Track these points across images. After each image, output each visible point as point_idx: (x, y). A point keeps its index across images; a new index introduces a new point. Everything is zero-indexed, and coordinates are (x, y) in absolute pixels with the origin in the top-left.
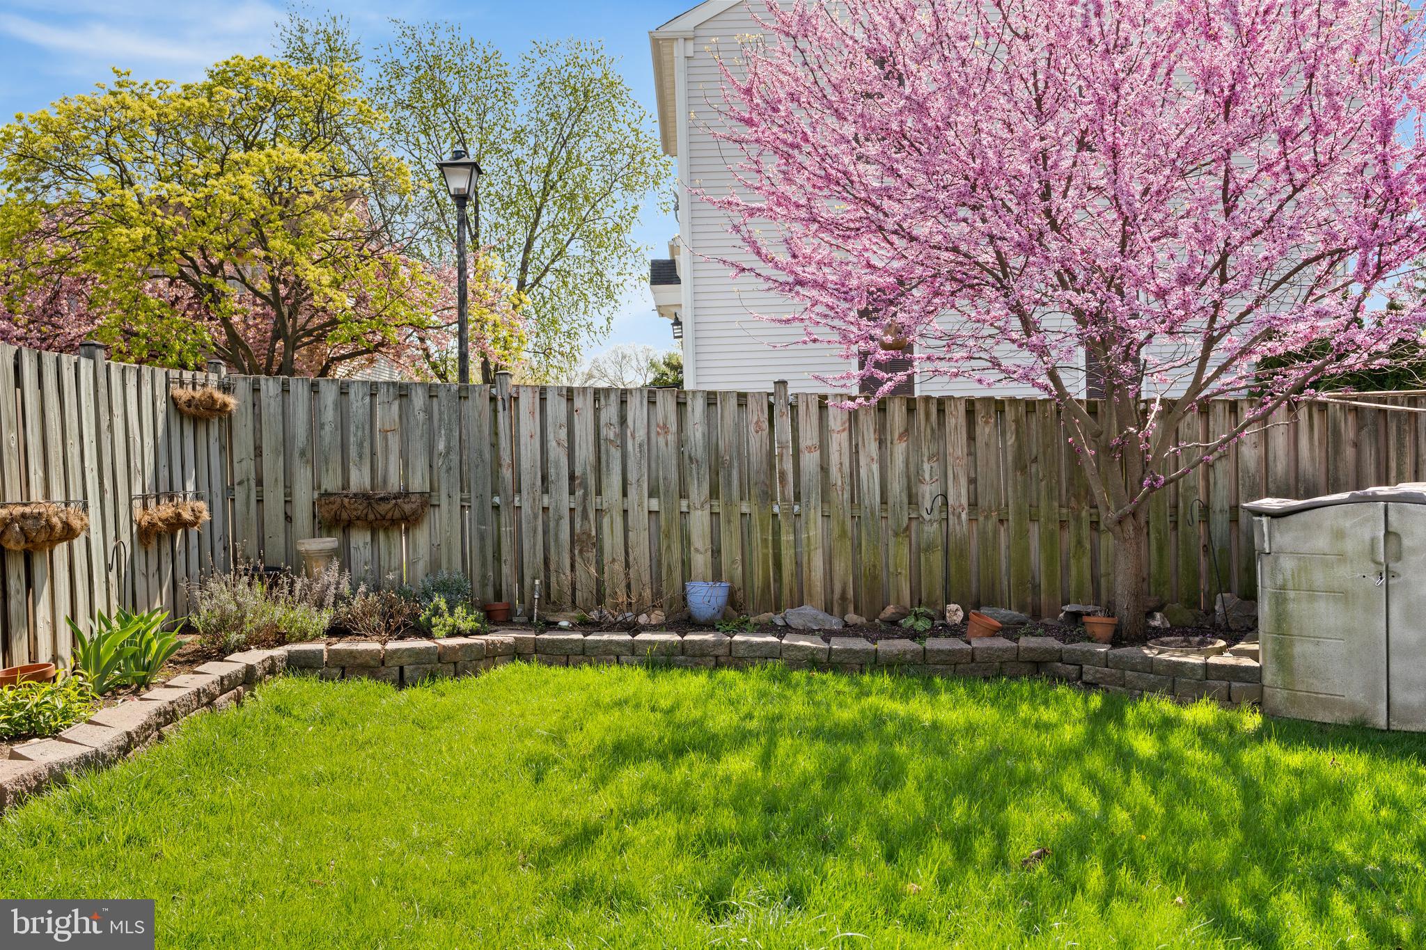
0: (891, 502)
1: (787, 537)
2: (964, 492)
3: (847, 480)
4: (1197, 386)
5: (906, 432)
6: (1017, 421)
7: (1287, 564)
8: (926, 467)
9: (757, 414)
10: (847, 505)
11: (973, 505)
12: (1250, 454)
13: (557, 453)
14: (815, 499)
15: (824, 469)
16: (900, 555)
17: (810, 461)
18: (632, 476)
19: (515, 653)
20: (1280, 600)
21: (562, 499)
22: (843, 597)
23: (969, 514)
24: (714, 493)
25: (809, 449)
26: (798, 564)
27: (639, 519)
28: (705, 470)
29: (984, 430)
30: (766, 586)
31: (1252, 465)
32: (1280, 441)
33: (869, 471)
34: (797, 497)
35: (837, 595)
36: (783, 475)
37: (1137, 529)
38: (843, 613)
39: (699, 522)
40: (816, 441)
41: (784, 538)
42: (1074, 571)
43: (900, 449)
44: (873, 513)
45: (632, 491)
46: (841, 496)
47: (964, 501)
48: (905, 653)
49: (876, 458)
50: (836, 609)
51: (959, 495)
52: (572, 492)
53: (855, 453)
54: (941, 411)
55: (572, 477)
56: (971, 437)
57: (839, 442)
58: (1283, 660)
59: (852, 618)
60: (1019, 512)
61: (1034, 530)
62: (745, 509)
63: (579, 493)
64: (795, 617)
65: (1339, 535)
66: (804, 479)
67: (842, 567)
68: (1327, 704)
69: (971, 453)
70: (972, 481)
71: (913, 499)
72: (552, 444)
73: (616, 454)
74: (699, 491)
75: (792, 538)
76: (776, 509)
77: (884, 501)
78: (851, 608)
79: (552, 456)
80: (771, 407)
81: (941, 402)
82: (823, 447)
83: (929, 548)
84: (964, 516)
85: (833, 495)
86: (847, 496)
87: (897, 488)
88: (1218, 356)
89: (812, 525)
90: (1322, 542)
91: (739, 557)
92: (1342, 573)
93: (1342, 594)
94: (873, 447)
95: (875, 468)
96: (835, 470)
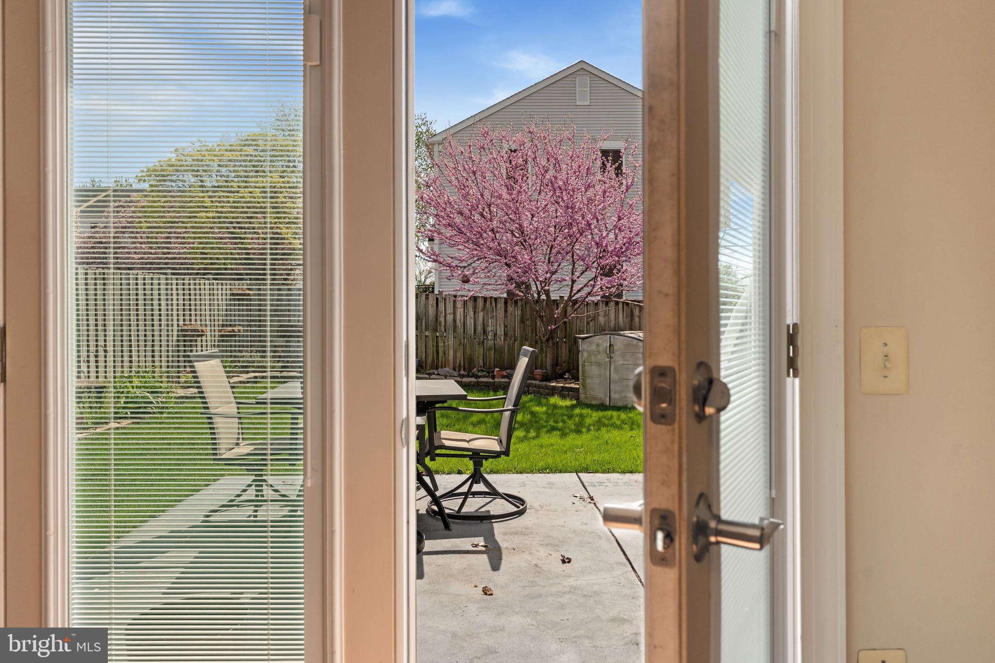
0: (477, 332)
1: (441, 344)
2: (503, 330)
3: (463, 325)
4: (570, 297)
5: (484, 308)
6: (522, 306)
7: (585, 354)
8: (490, 321)
9: (432, 301)
10: (462, 334)
11: (506, 334)
14: (451, 332)
15: (455, 321)
16: (479, 351)
17: (450, 318)
20: (584, 366)
22: (460, 365)
23: (504, 338)
25: (450, 314)
26: (445, 354)
29: (510, 309)
30: (433, 361)
33: (470, 322)
34: (445, 331)
35: (458, 364)
36: (440, 322)
37: (553, 344)
38: (460, 370)
40: (452, 311)
41: (440, 344)
42: (540, 358)
43: (481, 315)
44: (471, 337)
46: (460, 330)
47: (503, 333)
48: (471, 382)
49: (473, 317)
50: (457, 369)
51: (501, 331)
53: (465, 317)
54: (496, 302)
56: (506, 311)
57: (460, 311)
58: (583, 385)
59: (462, 372)
60: (522, 337)
62: (427, 334)
64: (441, 371)
65: (597, 345)
66: (448, 324)
67: (459, 355)
68: (594, 398)
69: (505, 317)
70: (506, 326)
71: (485, 332)
75: (442, 344)
76: (438, 334)
77: (475, 332)
78: (462, 369)
80: (437, 299)
81: (496, 299)
82: (454, 313)
83: (490, 349)
84: (502, 338)
85: (457, 330)
86: (462, 330)
87: (479, 328)
88: (576, 287)
89: (450, 340)
90: (594, 348)
91: (424, 351)
92: (599, 357)
93: (599, 364)
94: (472, 314)
95: (472, 321)
96: (458, 321)
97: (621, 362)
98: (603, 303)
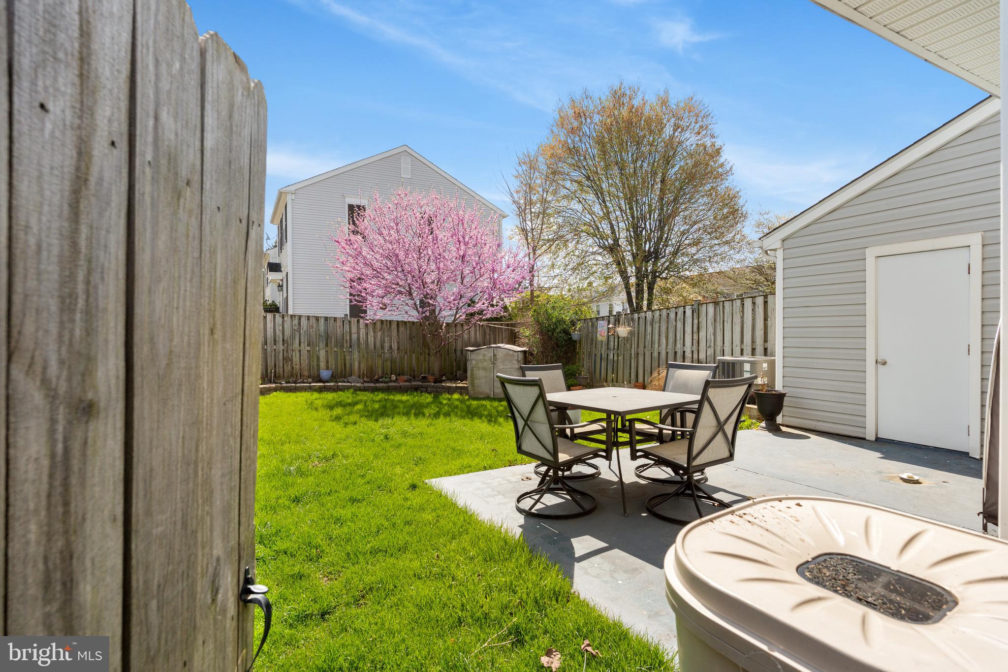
0: (377, 348)
3: (365, 342)
4: (455, 320)
5: (381, 329)
6: (410, 327)
7: (474, 362)
8: (386, 338)
9: (339, 323)
10: (365, 349)
11: (398, 349)
12: (466, 336)
13: (279, 333)
14: (356, 347)
15: (358, 339)
16: (379, 362)
17: (354, 337)
18: (302, 340)
19: (275, 390)
20: (472, 370)
21: (281, 347)
22: (363, 374)
24: (327, 345)
25: (354, 333)
26: (351, 365)
27: (304, 353)
28: (324, 339)
29: (402, 329)
30: (342, 371)
31: (466, 339)
32: (472, 334)
33: (371, 339)
34: (351, 346)
36: (346, 340)
37: (439, 355)
38: (363, 378)
39: (322, 354)
40: (356, 331)
41: (347, 358)
42: (424, 365)
43: (379, 334)
44: (372, 351)
45: (302, 345)
46: (363, 346)
47: (396, 348)
48: (382, 387)
49: (373, 336)
51: (395, 346)
52: (283, 345)
53: (367, 334)
54: (390, 324)
55: (283, 340)
56: (398, 331)
57: (363, 331)
58: (473, 384)
59: (366, 379)
60: (410, 351)
61: (414, 355)
62: (336, 350)
63: (286, 345)
64: (350, 379)
65: (484, 355)
66: (353, 341)
67: (362, 366)
68: (481, 394)
69: (398, 335)
70: (398, 342)
71: (383, 347)
72: (277, 330)
73: (297, 334)
74: (322, 345)
75: (349, 358)
76: (345, 350)
77: (375, 348)
78: (366, 375)
79: (277, 334)
80: (343, 321)
81: (390, 321)
82: (358, 332)
83: (387, 360)
84: (396, 352)
85: (361, 346)
86: (365, 346)
87: (378, 344)
89: (355, 354)
90: (481, 357)
91: (334, 363)
92: (485, 364)
93: (485, 369)
94: (372, 333)
95: (372, 339)
96: (361, 339)
97: (502, 367)
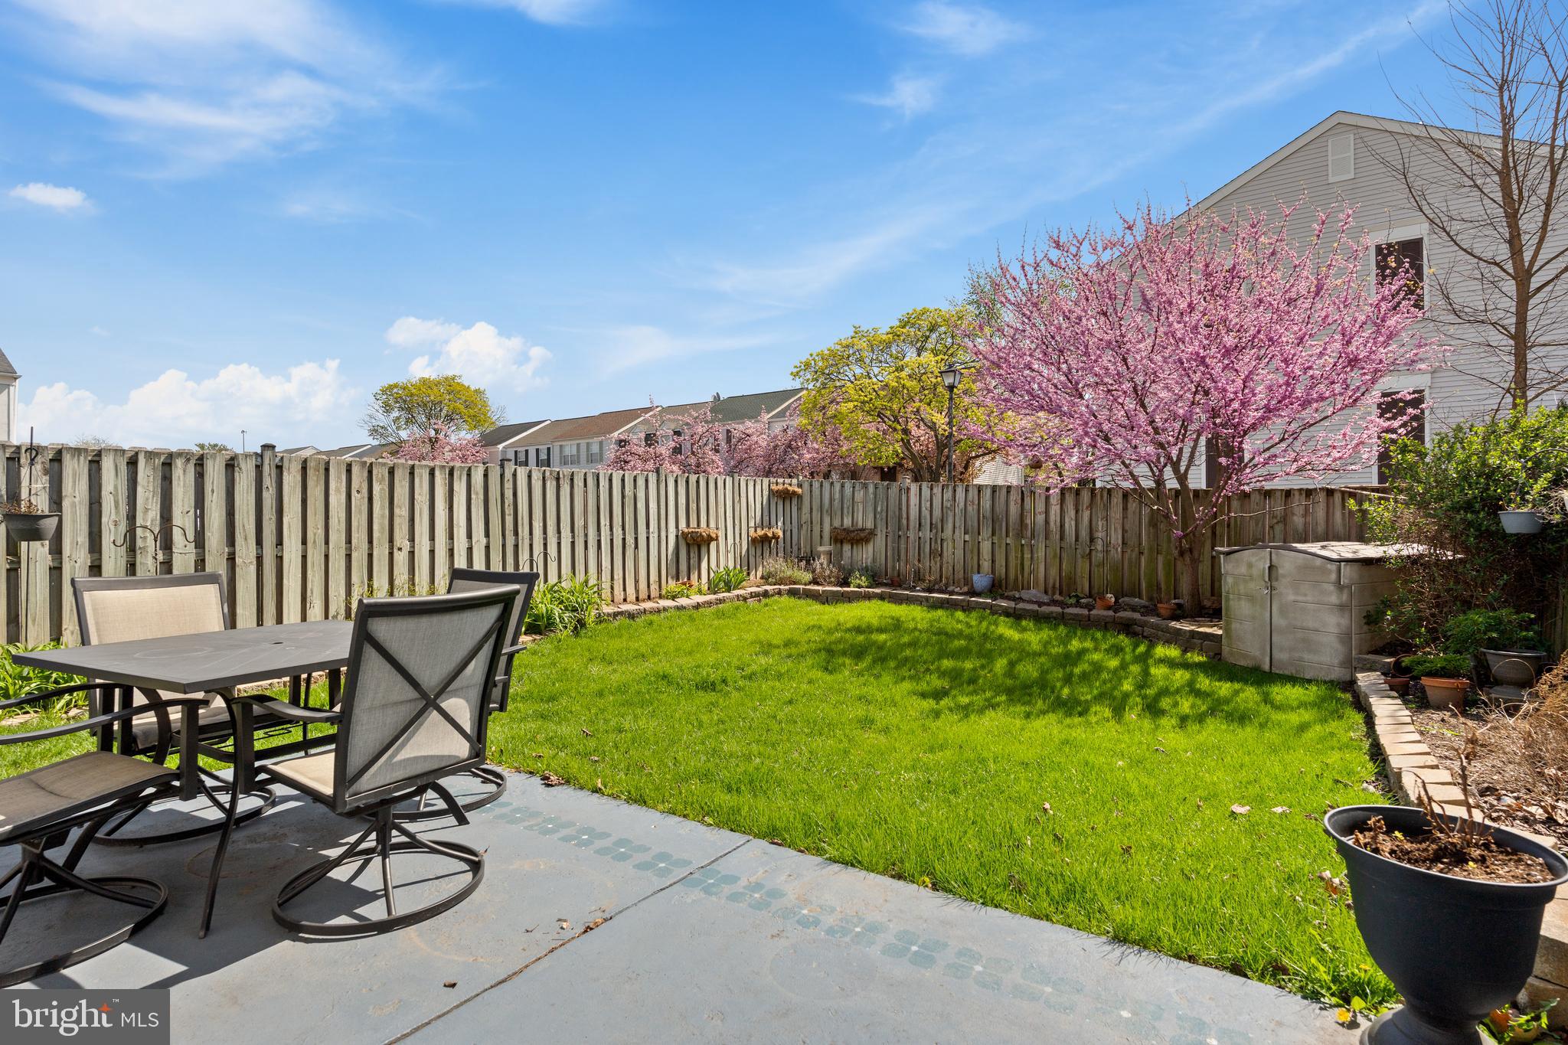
0: (1080, 540)
1: (1027, 556)
2: (1120, 537)
3: (1059, 529)
5: (1091, 506)
8: (1100, 523)
9: (1015, 496)
10: (1058, 541)
13: (926, 513)
14: (1042, 537)
15: (1047, 522)
16: (1083, 567)
17: (1040, 519)
18: (957, 525)
21: (927, 534)
22: (1054, 587)
23: (1122, 548)
24: (993, 534)
25: (1040, 513)
26: (1032, 569)
27: (960, 544)
28: (990, 522)
29: (1133, 505)
30: (1016, 579)
33: (1070, 525)
34: (1034, 537)
35: (1051, 585)
36: (1026, 525)
38: (1054, 594)
39: (986, 547)
40: (1044, 509)
41: (1025, 556)
43: (1086, 514)
44: (1071, 546)
45: (957, 531)
46: (1055, 536)
47: (1120, 542)
49: (1074, 518)
50: (1050, 592)
51: (1116, 538)
52: (931, 531)
53: (1063, 515)
55: (931, 524)
56: (1125, 509)
57: (1055, 509)
58: (1227, 630)
59: (1057, 597)
60: (1151, 549)
61: (1160, 558)
62: (1008, 541)
63: (934, 531)
64: (1025, 594)
65: (1250, 566)
66: (1037, 528)
67: (1054, 572)
68: (1245, 656)
69: (1125, 517)
70: (1124, 531)
71: (1092, 539)
72: (923, 509)
73: (951, 514)
74: (986, 532)
75: (1029, 556)
76: (1023, 542)
77: (1077, 539)
78: (1058, 592)
79: (923, 514)
80: (1022, 492)
82: (1047, 512)
83: (1100, 565)
84: (1119, 549)
85: (1051, 536)
86: (1058, 536)
87: (1084, 534)
89: (1040, 550)
90: (1243, 570)
91: (1004, 564)
92: (1252, 585)
93: (1251, 598)
94: (1072, 513)
95: (1073, 523)
96: (1052, 524)
97: (1291, 597)
98: (1301, 494)
